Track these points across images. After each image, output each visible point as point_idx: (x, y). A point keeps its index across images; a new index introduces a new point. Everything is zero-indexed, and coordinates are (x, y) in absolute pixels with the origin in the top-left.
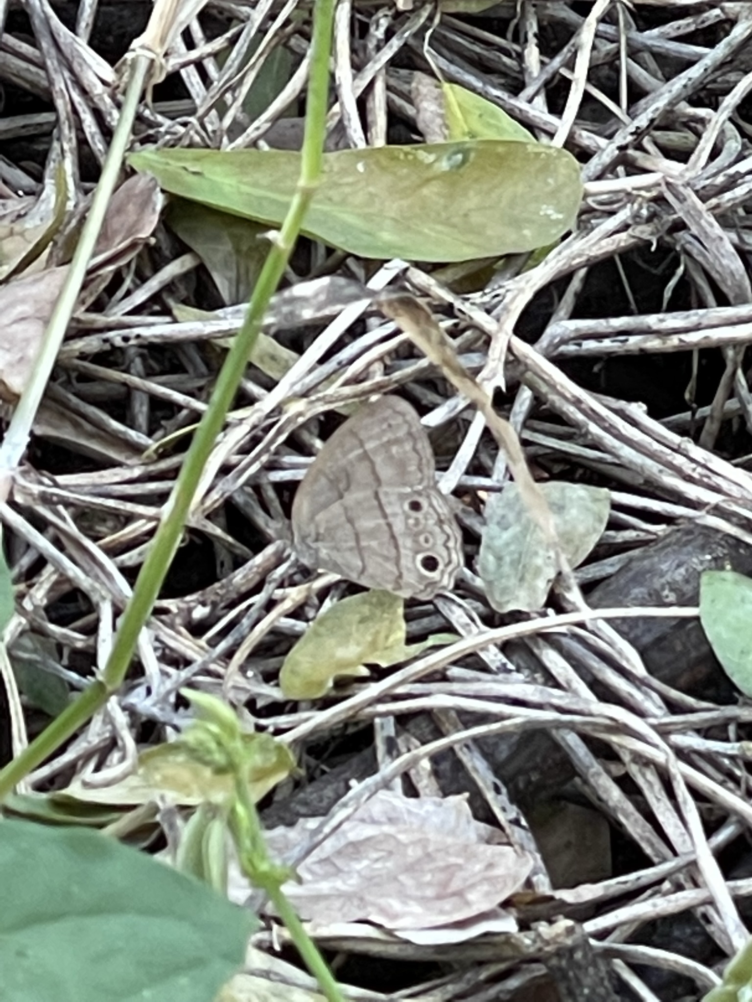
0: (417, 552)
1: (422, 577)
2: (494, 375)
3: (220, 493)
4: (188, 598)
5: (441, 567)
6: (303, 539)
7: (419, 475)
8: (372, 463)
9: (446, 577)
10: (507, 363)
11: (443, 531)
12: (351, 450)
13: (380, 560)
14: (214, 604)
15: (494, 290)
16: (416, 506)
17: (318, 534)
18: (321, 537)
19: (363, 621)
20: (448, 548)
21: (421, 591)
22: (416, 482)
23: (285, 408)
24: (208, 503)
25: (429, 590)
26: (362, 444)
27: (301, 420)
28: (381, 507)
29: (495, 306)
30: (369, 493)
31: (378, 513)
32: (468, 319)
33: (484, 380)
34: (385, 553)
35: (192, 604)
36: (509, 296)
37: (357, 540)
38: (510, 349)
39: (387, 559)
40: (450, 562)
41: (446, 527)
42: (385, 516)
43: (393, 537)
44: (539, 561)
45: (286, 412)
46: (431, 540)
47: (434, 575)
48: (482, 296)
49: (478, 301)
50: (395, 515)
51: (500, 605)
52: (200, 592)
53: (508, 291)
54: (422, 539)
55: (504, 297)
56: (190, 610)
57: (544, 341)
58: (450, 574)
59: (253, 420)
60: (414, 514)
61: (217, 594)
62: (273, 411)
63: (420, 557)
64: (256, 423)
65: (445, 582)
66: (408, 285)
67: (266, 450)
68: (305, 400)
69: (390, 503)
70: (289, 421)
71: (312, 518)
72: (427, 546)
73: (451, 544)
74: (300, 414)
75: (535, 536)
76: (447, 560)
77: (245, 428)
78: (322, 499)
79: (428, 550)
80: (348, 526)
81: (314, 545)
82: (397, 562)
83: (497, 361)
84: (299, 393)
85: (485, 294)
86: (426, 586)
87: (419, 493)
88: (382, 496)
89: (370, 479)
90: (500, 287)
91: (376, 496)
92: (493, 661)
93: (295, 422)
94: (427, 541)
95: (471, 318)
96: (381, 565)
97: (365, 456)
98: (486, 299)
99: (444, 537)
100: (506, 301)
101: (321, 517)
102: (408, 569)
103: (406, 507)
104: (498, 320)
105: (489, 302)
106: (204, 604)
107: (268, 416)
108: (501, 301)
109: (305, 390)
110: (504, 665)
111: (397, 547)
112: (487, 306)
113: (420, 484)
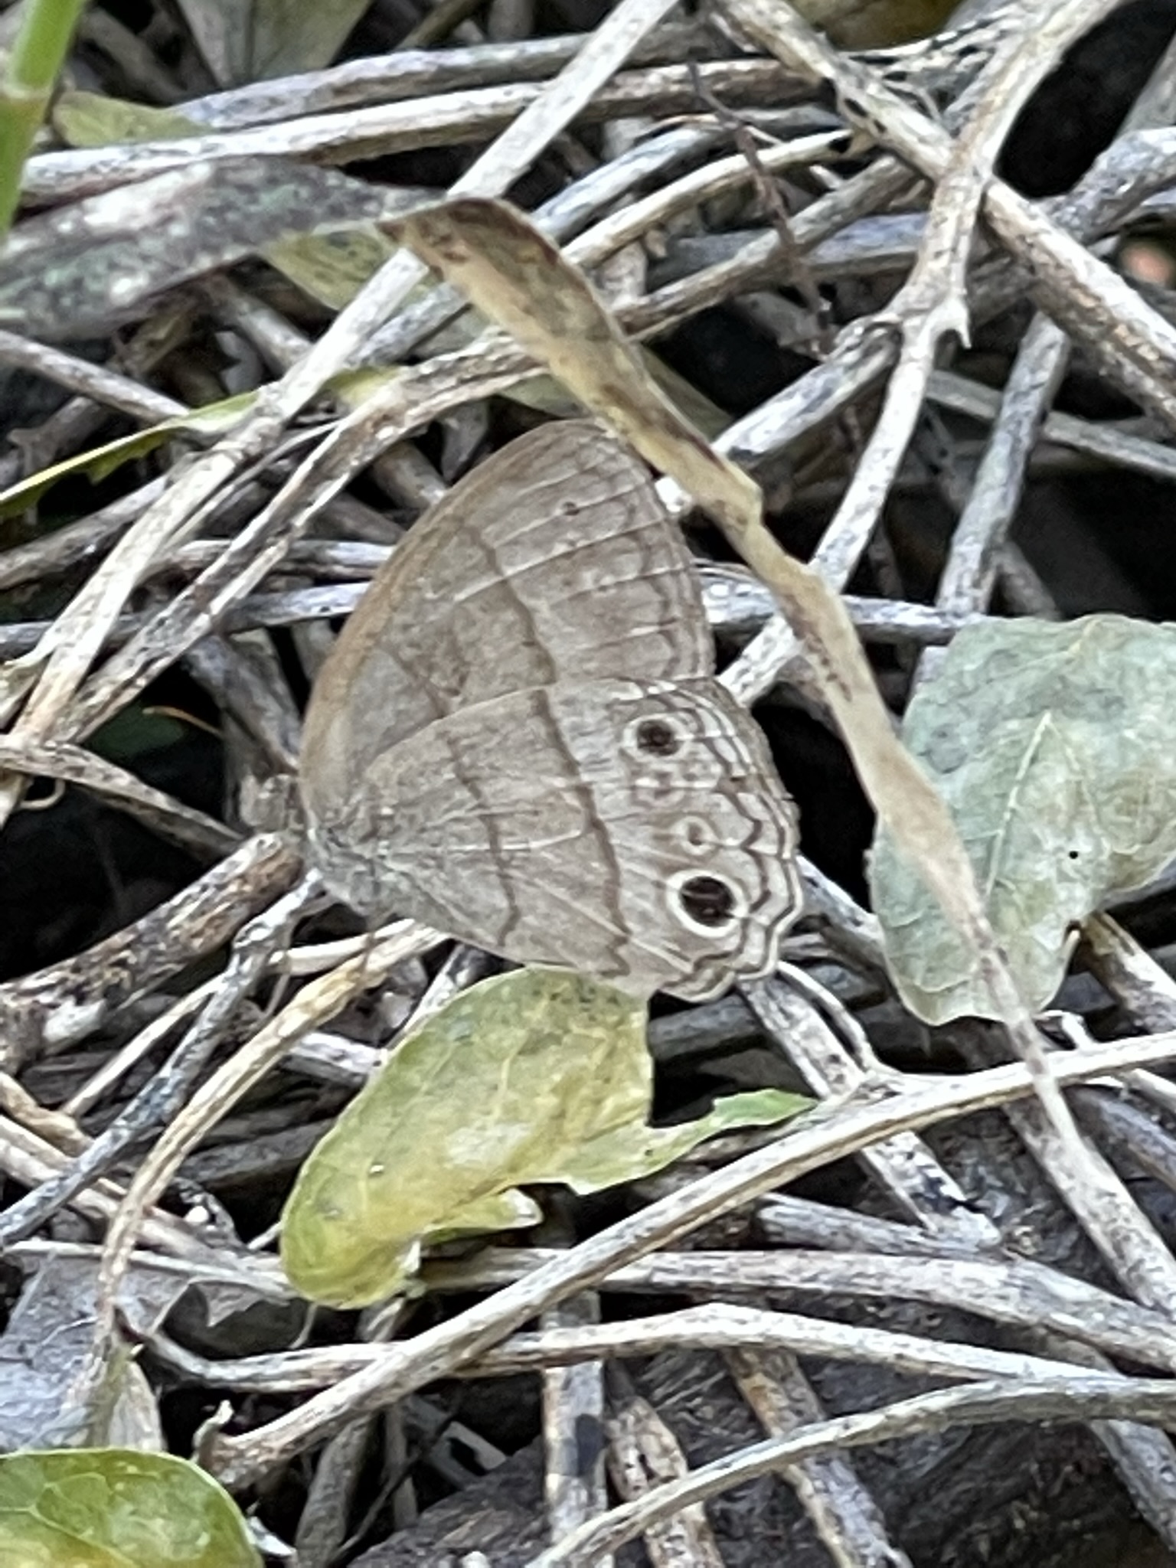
0: (670, 869)
1: (687, 940)
2: (938, 301)
3: (141, 659)
4: (31, 982)
5: (740, 911)
6: (332, 833)
7: (667, 652)
8: (527, 615)
9: (757, 937)
10: (974, 264)
11: (741, 810)
12: (461, 581)
13: (561, 893)
14: (113, 994)
15: (963, 33)
16: (657, 739)
17: (376, 818)
18: (385, 827)
19: (533, 1047)
20: (758, 858)
21: (687, 978)
22: (658, 671)
23: (347, 396)
24: (103, 692)
25: (708, 973)
26: (491, 562)
27: (388, 434)
28: (556, 739)
29: (965, 81)
30: (521, 701)
31: (550, 758)
32: (874, 130)
33: (908, 313)
34: (573, 870)
35: (45, 998)
36: (1005, 48)
37: (494, 836)
38: (984, 221)
39: (581, 889)
40: (766, 896)
41: (749, 799)
42: (570, 767)
43: (595, 825)
44: (1044, 869)
45: (346, 413)
46: (708, 835)
47: (723, 934)
48: (927, 54)
49: (916, 66)
50: (597, 763)
51: (926, 1000)
52: (70, 962)
53: (1003, 34)
54: (680, 829)
55: (992, 51)
56: (38, 1017)
57: (1090, 189)
58: (768, 932)
59: (245, 440)
60: (655, 762)
61: (122, 963)
62: (308, 409)
63: (677, 881)
64: (254, 450)
65: (753, 953)
66: (721, 22)
67: (281, 526)
68: (405, 372)
69: (580, 731)
70: (351, 436)
71: (355, 775)
72: (697, 851)
73: (765, 847)
74: (386, 418)
75: (1032, 793)
76: (756, 894)
77: (219, 465)
78: (385, 718)
79: (703, 861)
80: (462, 794)
81: (366, 851)
82: (611, 901)
83: (945, 260)
84: (396, 351)
85: (937, 46)
86: (699, 966)
87: (664, 702)
88: (558, 711)
89: (522, 662)
90: (984, 25)
91: (542, 709)
92: (903, 1175)
93: (373, 440)
94: (695, 838)
95: (881, 128)
96: (564, 906)
97: (505, 595)
98: (939, 60)
99: (746, 828)
100: (995, 65)
101: (383, 767)
102: (644, 918)
103: (630, 741)
104: (955, 133)
105: (947, 71)
106: (80, 996)
107: (293, 425)
108: (980, 66)
109: (409, 340)
110: (934, 1184)
111: (608, 854)
112: (941, 82)
113: (666, 675)
